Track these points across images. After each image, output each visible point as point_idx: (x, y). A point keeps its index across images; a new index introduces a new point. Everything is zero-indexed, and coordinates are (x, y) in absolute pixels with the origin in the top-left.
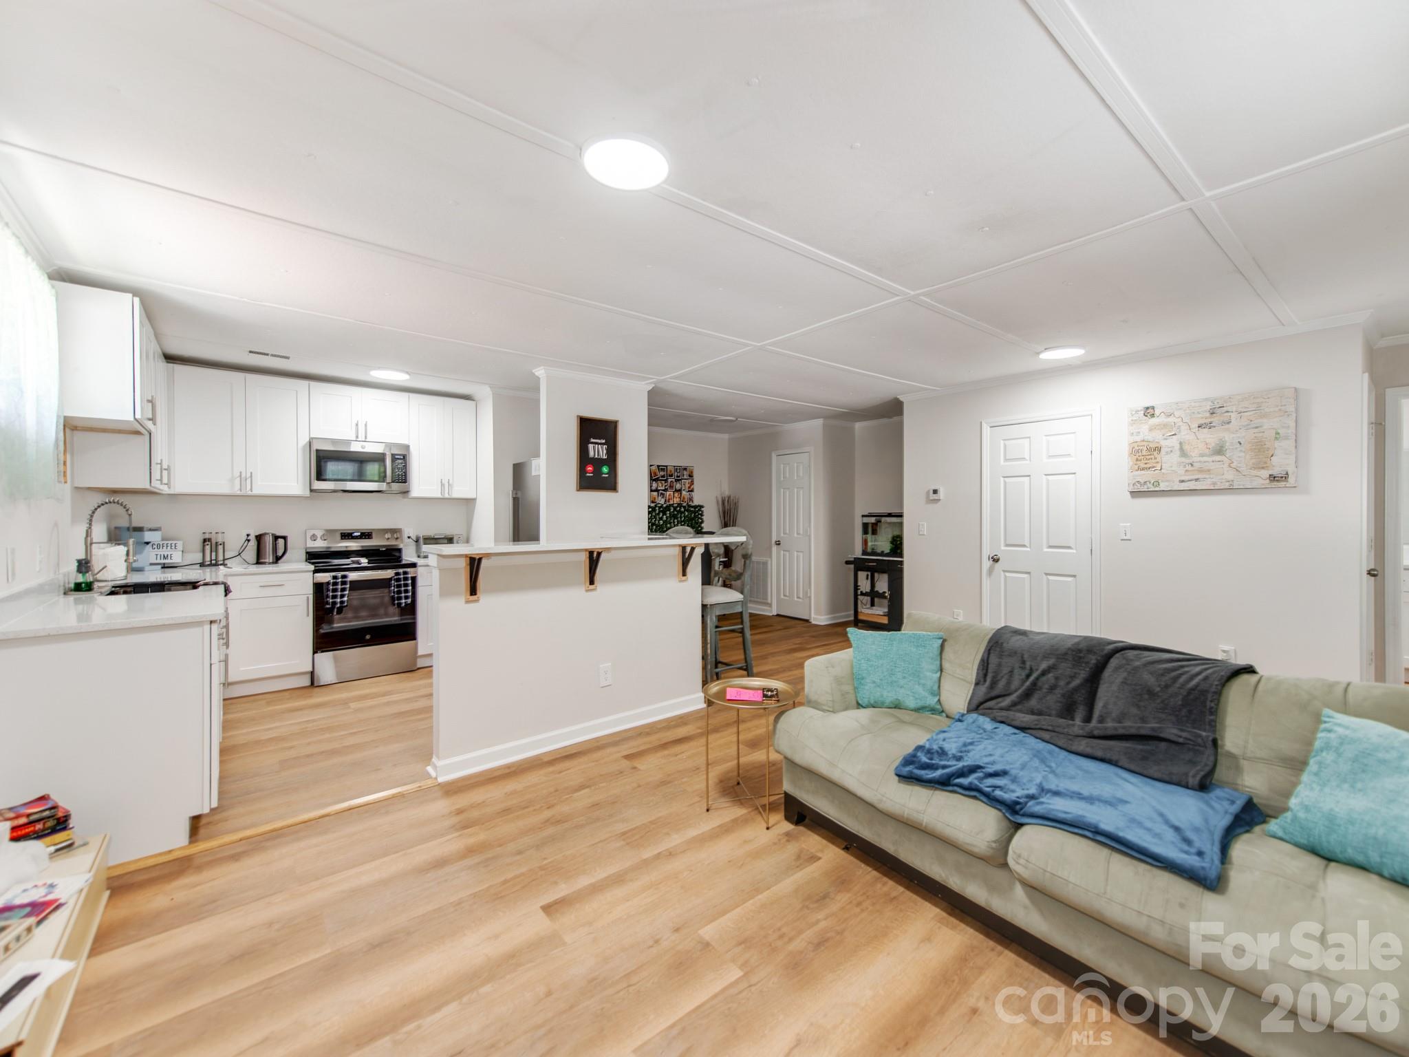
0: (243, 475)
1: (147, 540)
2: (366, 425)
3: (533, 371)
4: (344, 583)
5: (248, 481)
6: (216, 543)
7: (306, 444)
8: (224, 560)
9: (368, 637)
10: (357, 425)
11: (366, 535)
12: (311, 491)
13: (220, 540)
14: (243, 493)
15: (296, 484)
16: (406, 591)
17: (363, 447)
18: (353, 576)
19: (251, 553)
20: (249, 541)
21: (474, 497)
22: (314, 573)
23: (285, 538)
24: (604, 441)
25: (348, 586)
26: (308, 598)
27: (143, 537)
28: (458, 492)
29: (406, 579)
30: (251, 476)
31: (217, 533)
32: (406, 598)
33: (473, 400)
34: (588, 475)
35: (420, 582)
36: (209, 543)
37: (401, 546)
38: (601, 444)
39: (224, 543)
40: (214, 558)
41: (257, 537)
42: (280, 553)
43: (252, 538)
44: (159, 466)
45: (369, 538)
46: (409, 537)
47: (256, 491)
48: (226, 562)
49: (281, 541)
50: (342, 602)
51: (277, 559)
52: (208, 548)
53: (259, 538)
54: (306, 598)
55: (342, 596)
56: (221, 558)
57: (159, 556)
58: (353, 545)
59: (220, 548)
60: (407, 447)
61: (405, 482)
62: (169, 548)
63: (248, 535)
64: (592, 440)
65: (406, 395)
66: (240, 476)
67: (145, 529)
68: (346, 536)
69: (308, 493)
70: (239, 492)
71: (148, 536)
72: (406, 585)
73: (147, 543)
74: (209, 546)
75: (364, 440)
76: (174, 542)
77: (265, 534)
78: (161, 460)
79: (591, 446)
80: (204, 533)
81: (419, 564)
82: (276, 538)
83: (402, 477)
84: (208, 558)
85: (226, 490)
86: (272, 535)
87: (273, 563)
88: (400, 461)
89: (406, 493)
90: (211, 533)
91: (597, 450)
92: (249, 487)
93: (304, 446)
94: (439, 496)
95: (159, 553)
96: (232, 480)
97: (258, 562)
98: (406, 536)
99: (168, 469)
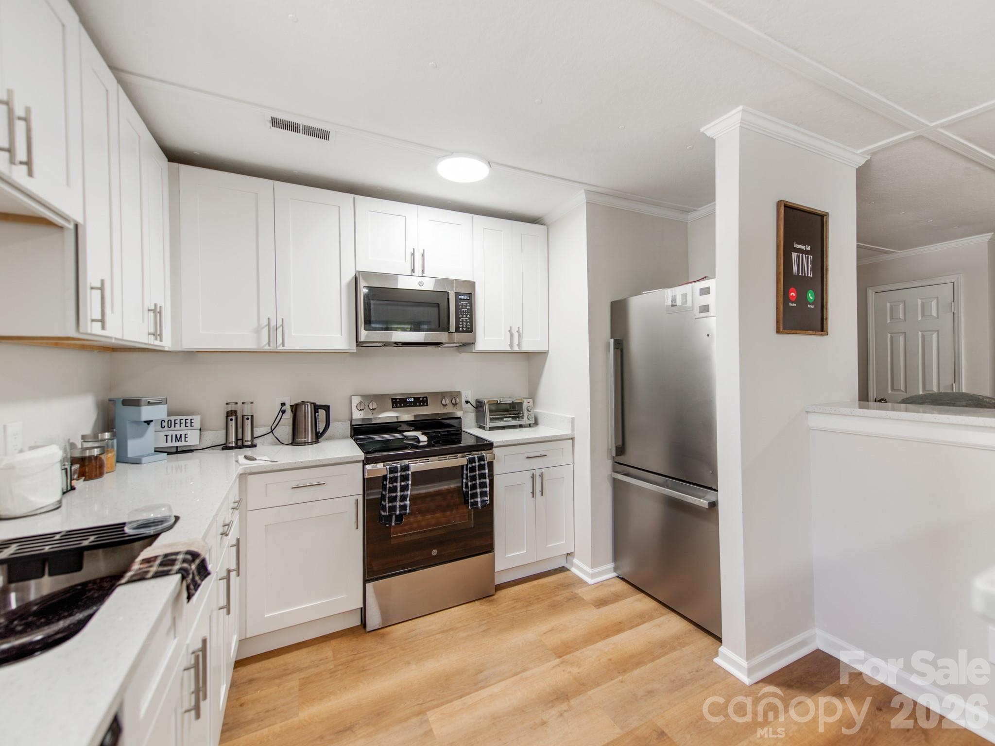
0: (273, 323)
1: (145, 418)
2: (423, 255)
3: (702, 130)
4: (405, 478)
5: (280, 331)
6: (243, 416)
7: (352, 280)
8: (253, 438)
9: (434, 552)
10: (413, 254)
11: (421, 401)
12: (359, 344)
13: (247, 412)
14: (272, 348)
15: (340, 335)
16: (483, 485)
17: (421, 284)
18: (417, 466)
19: (285, 430)
20: (284, 412)
21: (545, 349)
22: (364, 465)
23: (327, 408)
24: (809, 248)
25: (410, 482)
26: (357, 500)
27: (139, 413)
28: (527, 346)
29: (482, 467)
30: (282, 325)
31: (243, 403)
32: (483, 494)
33: (543, 224)
34: (791, 304)
35: (497, 469)
36: (234, 418)
37: (459, 414)
38: (806, 252)
39: (252, 416)
40: (240, 437)
41: (292, 406)
42: (321, 428)
43: (287, 408)
44: (99, 292)
45: (423, 405)
46: (467, 402)
47: (289, 346)
48: (256, 441)
49: (322, 413)
50: (403, 507)
51: (318, 436)
52: (232, 424)
53: (295, 408)
54: (354, 502)
55: (403, 498)
56: (248, 437)
57: (169, 438)
58: (406, 415)
59: (248, 423)
60: (472, 284)
61: (471, 331)
62: (183, 425)
63: (283, 404)
64: (796, 246)
65: (468, 216)
66: (269, 325)
67: (143, 403)
68: (399, 402)
69: (353, 348)
70: (267, 347)
71: (146, 413)
72: (482, 476)
73: (148, 422)
74: (234, 422)
75: (420, 275)
76: (189, 417)
77: (304, 403)
78: (102, 282)
79: (794, 255)
80: (227, 404)
81: (495, 445)
82: (316, 408)
83: (467, 326)
84: (232, 438)
85: (249, 344)
86: (312, 403)
87: (312, 443)
88: (464, 303)
89: (468, 345)
90: (237, 403)
91: (802, 264)
92: (280, 341)
93: (349, 284)
94: (508, 349)
95: (170, 433)
96: (258, 331)
97: (294, 442)
98: (463, 400)
99: (160, 313)
